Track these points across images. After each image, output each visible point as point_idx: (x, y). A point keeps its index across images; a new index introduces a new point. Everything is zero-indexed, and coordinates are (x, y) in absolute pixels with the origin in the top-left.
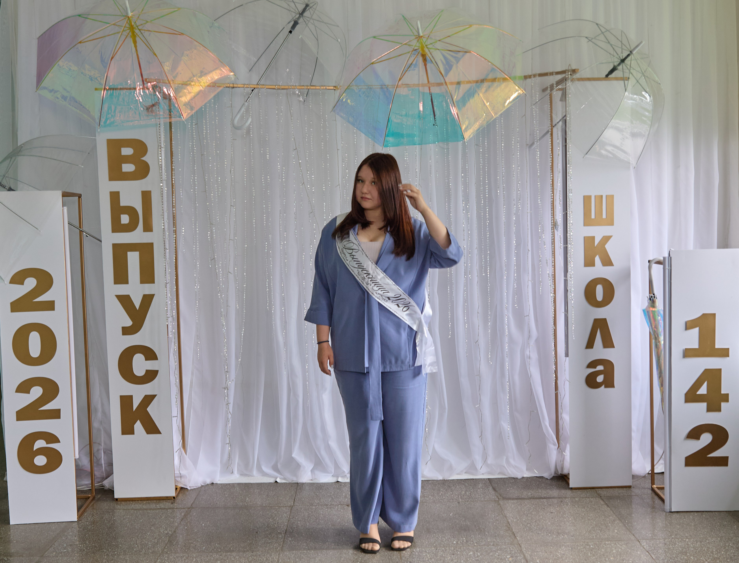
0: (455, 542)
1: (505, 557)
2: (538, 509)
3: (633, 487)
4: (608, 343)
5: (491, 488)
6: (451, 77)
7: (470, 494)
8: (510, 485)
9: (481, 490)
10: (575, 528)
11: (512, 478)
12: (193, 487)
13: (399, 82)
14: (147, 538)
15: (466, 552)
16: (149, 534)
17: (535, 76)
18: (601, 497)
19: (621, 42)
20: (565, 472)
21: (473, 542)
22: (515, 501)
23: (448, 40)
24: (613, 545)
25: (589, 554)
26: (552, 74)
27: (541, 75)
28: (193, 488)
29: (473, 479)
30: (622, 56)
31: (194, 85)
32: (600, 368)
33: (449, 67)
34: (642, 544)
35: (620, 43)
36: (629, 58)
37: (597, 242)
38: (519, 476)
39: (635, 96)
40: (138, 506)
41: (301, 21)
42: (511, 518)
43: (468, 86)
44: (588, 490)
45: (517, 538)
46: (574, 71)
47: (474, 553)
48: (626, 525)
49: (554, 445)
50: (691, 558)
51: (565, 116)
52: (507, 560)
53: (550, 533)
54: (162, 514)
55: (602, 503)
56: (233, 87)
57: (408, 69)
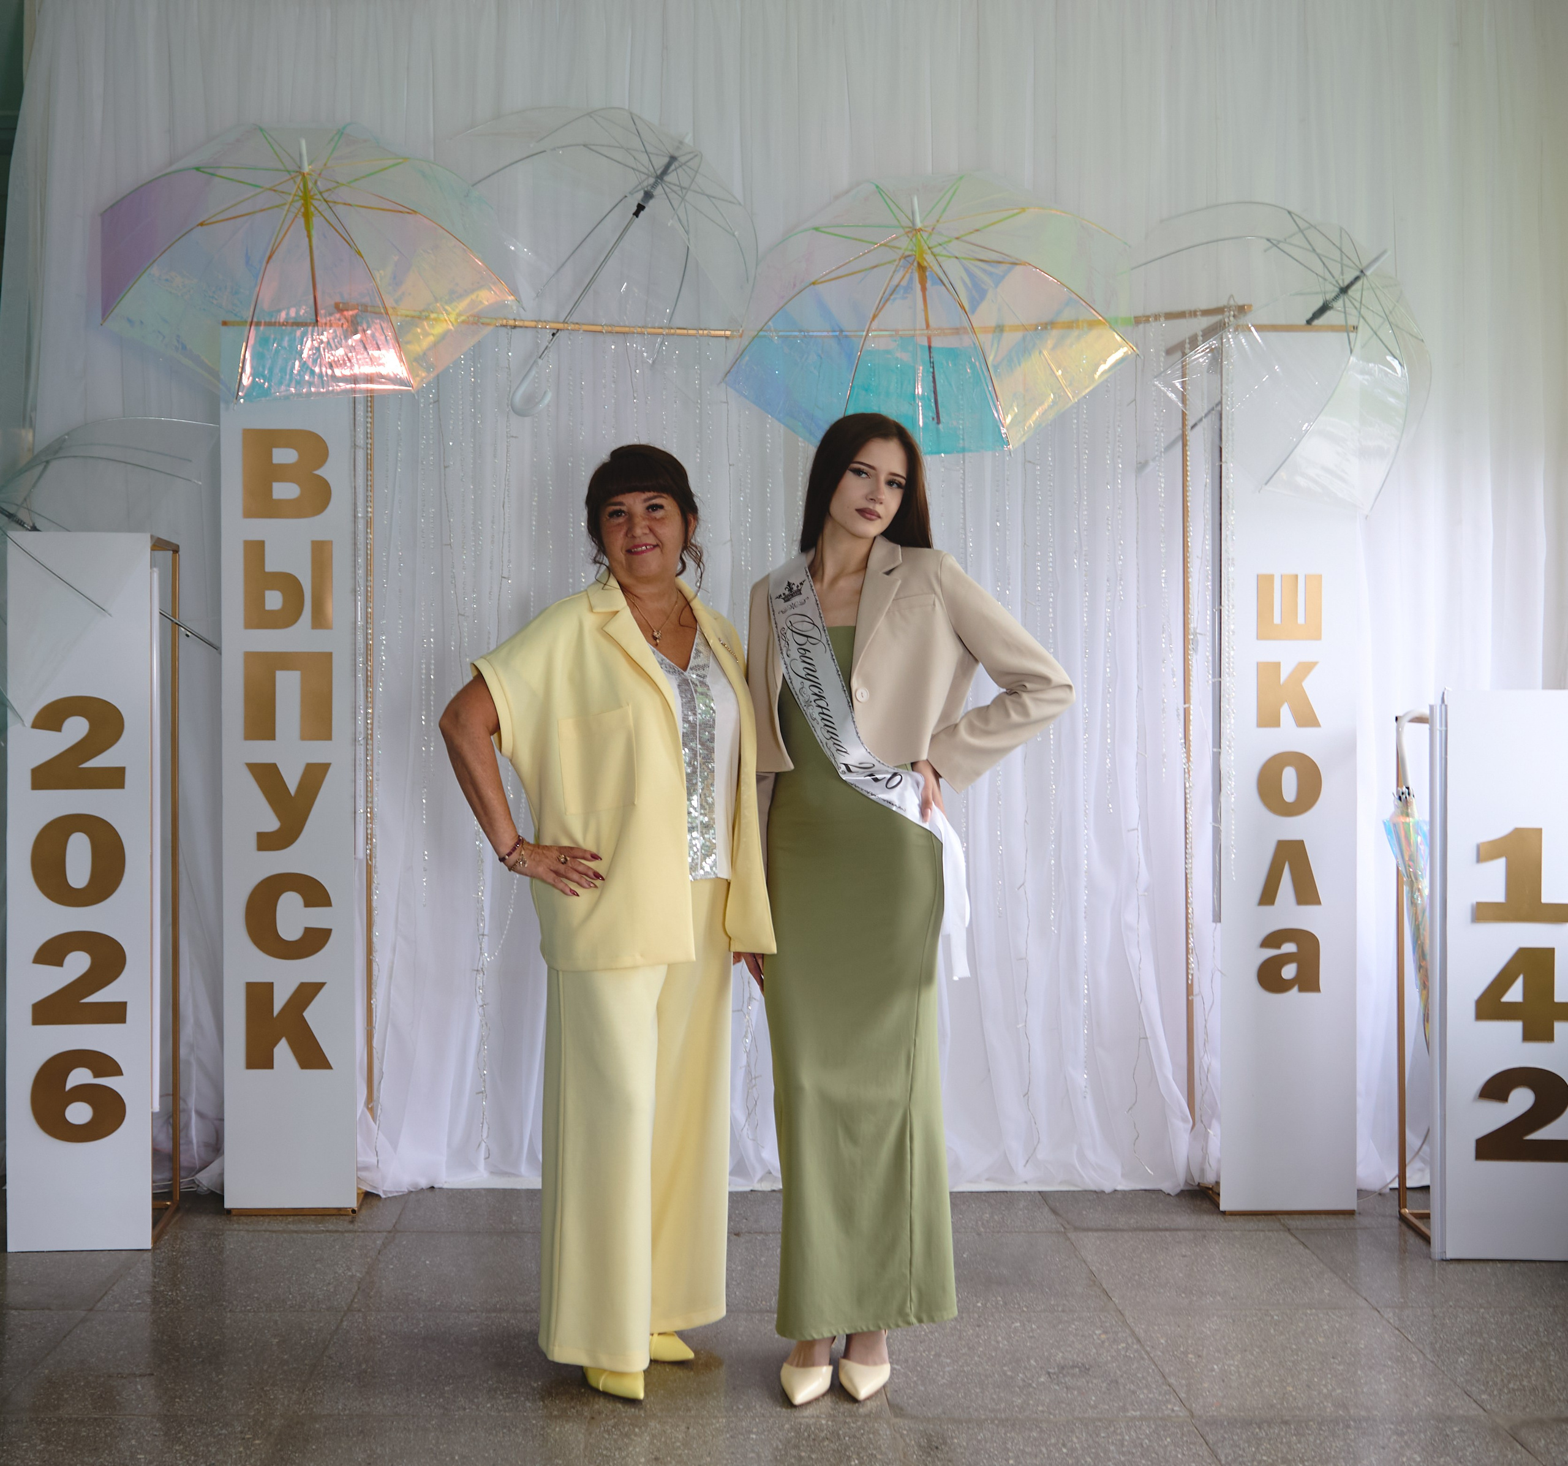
0: (979, 1304)
1: (1090, 1332)
2: (1153, 1249)
3: (1360, 1214)
4: (1307, 893)
5: (1046, 1209)
6: (985, 315)
7: (1003, 1218)
8: (1089, 1204)
9: (1026, 1211)
10: (1237, 1284)
11: (1092, 1191)
12: (391, 1192)
13: (873, 323)
14: (311, 1283)
15: (1006, 1323)
16: (313, 1275)
17: (1157, 317)
18: (1289, 1230)
19: (1341, 250)
20: (1209, 1179)
21: (1019, 1305)
22: (1103, 1234)
23: (975, 238)
24: (1321, 1315)
25: (1272, 1331)
26: (1193, 314)
27: (1170, 316)
28: (390, 1195)
29: (1007, 1192)
30: (1343, 280)
31: (435, 320)
32: (1289, 948)
33: (979, 293)
34: (1386, 1316)
35: (1338, 252)
36: (1358, 286)
37: (1284, 674)
38: (1108, 1187)
39: (1371, 365)
40: (277, 1225)
41: (658, 191)
42: (1098, 1265)
43: (1019, 335)
44: (1260, 1217)
45: (1113, 1299)
46: (1242, 309)
47: (1023, 1325)
48: (1348, 1281)
49: (1185, 1120)
50: (1492, 1343)
51: (1220, 403)
52: (1095, 1337)
53: (1184, 1292)
54: (334, 1240)
55: (1293, 1240)
56: (515, 327)
57: (891, 295)
